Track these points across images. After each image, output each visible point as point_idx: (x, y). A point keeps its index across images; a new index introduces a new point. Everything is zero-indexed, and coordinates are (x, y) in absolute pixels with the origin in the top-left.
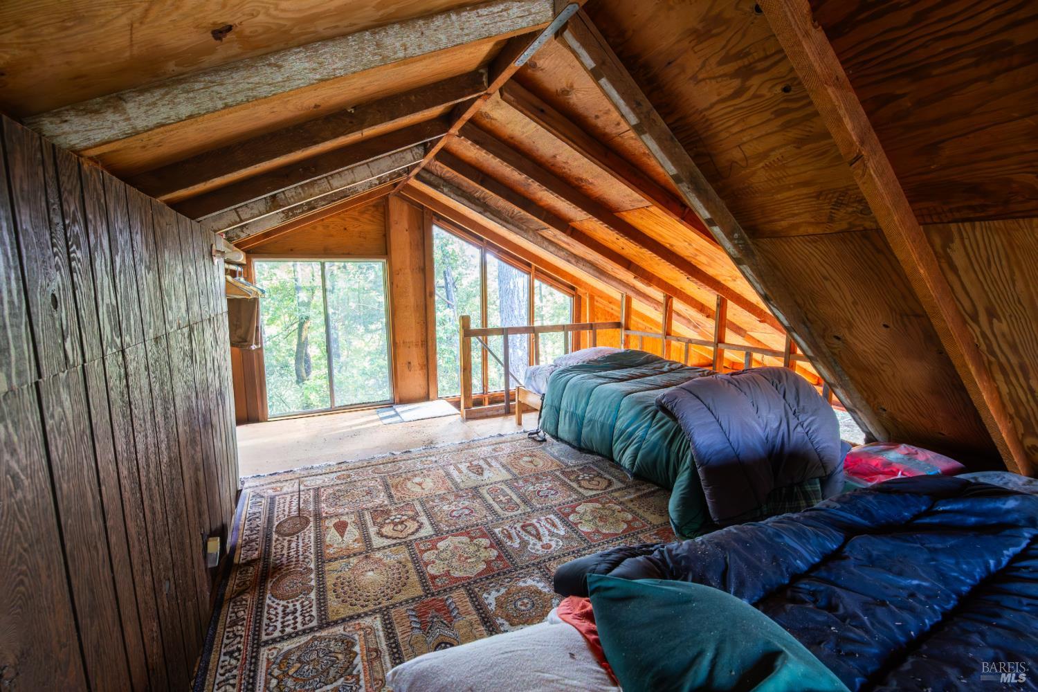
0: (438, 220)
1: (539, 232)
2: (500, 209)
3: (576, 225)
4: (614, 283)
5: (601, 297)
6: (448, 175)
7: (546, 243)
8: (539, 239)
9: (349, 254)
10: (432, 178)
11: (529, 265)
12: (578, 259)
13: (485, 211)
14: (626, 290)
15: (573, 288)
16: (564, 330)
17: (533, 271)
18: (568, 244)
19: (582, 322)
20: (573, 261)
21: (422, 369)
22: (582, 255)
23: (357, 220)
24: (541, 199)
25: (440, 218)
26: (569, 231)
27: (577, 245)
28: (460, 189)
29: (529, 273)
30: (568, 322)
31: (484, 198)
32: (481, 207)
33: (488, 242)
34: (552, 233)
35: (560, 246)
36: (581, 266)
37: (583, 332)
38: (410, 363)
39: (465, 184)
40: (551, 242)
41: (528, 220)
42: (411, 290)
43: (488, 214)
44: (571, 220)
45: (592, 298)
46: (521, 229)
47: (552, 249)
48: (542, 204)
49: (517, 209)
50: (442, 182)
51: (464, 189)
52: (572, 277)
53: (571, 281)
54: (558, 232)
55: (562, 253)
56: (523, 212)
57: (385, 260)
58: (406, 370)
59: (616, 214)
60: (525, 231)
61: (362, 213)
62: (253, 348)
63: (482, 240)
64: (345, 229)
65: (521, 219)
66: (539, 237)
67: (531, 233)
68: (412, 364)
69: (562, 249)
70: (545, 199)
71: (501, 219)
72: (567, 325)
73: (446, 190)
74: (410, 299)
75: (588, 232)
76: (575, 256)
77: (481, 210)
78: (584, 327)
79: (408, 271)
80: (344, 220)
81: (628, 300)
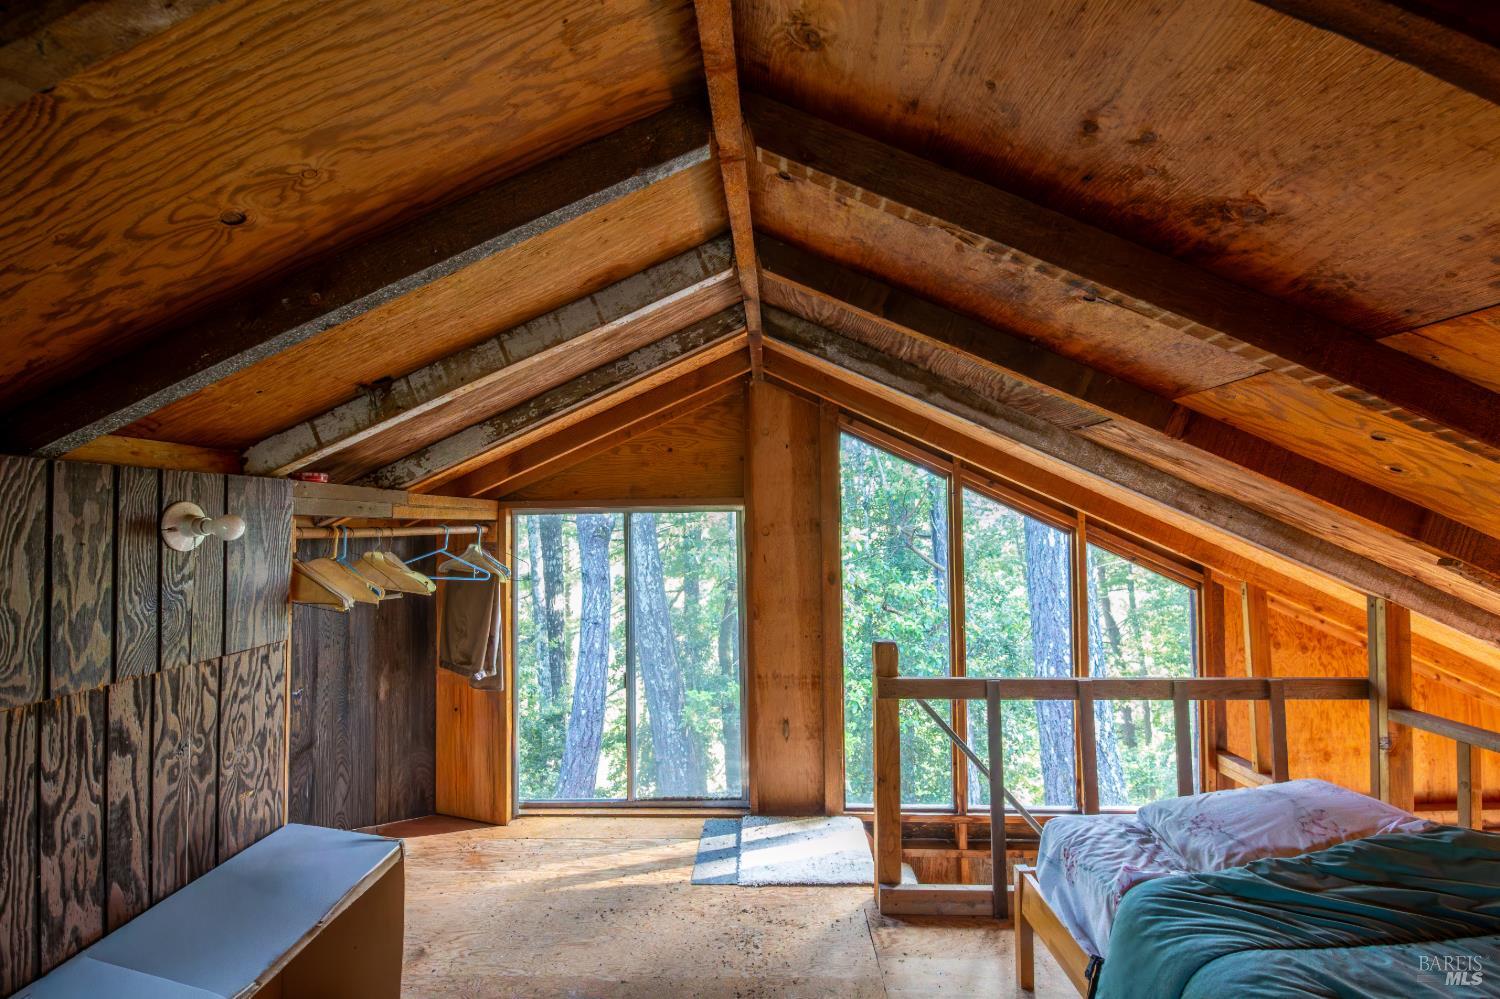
0: (850, 423)
1: (1082, 432)
2: (967, 382)
3: (1206, 401)
4: (1342, 568)
5: (1289, 595)
6: (826, 313)
7: (1107, 462)
8: (1086, 451)
9: (675, 497)
10: (800, 328)
11: (1072, 513)
12: (1210, 502)
13: (930, 390)
14: (1386, 587)
15: (1199, 569)
16: (1171, 696)
17: (1082, 525)
18: (1177, 461)
19: (1232, 674)
20: (1195, 505)
21: (811, 737)
22: (1224, 488)
23: (693, 431)
24: (1070, 333)
25: (853, 418)
26: (1179, 421)
27: (1204, 462)
28: (866, 345)
29: (1070, 530)
30: (1187, 672)
31: (923, 359)
32: (922, 381)
33: (963, 463)
34: (1120, 431)
35: (1152, 467)
36: (1223, 519)
37: (1233, 706)
38: (786, 722)
39: (867, 329)
40: (1119, 456)
41: (1048, 404)
42: (792, 569)
43: (938, 397)
44: (1182, 389)
45: (1258, 597)
46: (1031, 428)
47: (1129, 475)
48: (1075, 348)
49: (1010, 377)
50: (822, 334)
51: (873, 342)
52: (1194, 541)
53: (1191, 550)
54: (1136, 429)
55: (1161, 486)
56: (1028, 383)
57: (741, 508)
58: (778, 734)
59: (1394, 342)
60: (1043, 432)
61: (701, 418)
62: (479, 677)
63: (950, 459)
64: (670, 450)
65: (1027, 402)
66: (1085, 445)
67: (1061, 437)
68: (791, 725)
69: (1161, 474)
70: (1082, 329)
71: (971, 406)
72: (1185, 683)
73: (831, 350)
74: (790, 585)
75: (1249, 424)
76: (1202, 493)
77: (921, 388)
78: (1240, 690)
79: (788, 528)
80: (669, 433)
81: (1397, 618)
